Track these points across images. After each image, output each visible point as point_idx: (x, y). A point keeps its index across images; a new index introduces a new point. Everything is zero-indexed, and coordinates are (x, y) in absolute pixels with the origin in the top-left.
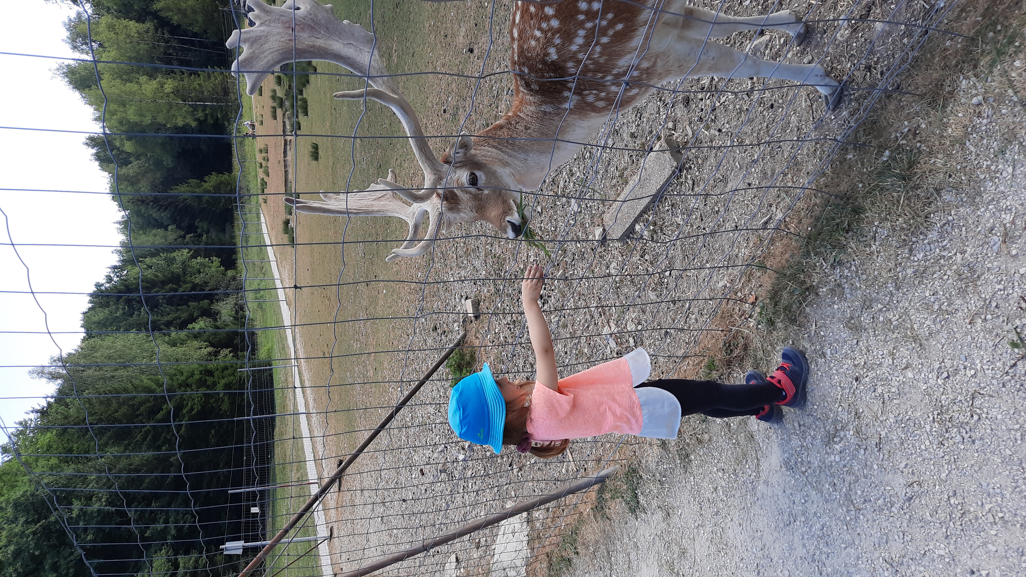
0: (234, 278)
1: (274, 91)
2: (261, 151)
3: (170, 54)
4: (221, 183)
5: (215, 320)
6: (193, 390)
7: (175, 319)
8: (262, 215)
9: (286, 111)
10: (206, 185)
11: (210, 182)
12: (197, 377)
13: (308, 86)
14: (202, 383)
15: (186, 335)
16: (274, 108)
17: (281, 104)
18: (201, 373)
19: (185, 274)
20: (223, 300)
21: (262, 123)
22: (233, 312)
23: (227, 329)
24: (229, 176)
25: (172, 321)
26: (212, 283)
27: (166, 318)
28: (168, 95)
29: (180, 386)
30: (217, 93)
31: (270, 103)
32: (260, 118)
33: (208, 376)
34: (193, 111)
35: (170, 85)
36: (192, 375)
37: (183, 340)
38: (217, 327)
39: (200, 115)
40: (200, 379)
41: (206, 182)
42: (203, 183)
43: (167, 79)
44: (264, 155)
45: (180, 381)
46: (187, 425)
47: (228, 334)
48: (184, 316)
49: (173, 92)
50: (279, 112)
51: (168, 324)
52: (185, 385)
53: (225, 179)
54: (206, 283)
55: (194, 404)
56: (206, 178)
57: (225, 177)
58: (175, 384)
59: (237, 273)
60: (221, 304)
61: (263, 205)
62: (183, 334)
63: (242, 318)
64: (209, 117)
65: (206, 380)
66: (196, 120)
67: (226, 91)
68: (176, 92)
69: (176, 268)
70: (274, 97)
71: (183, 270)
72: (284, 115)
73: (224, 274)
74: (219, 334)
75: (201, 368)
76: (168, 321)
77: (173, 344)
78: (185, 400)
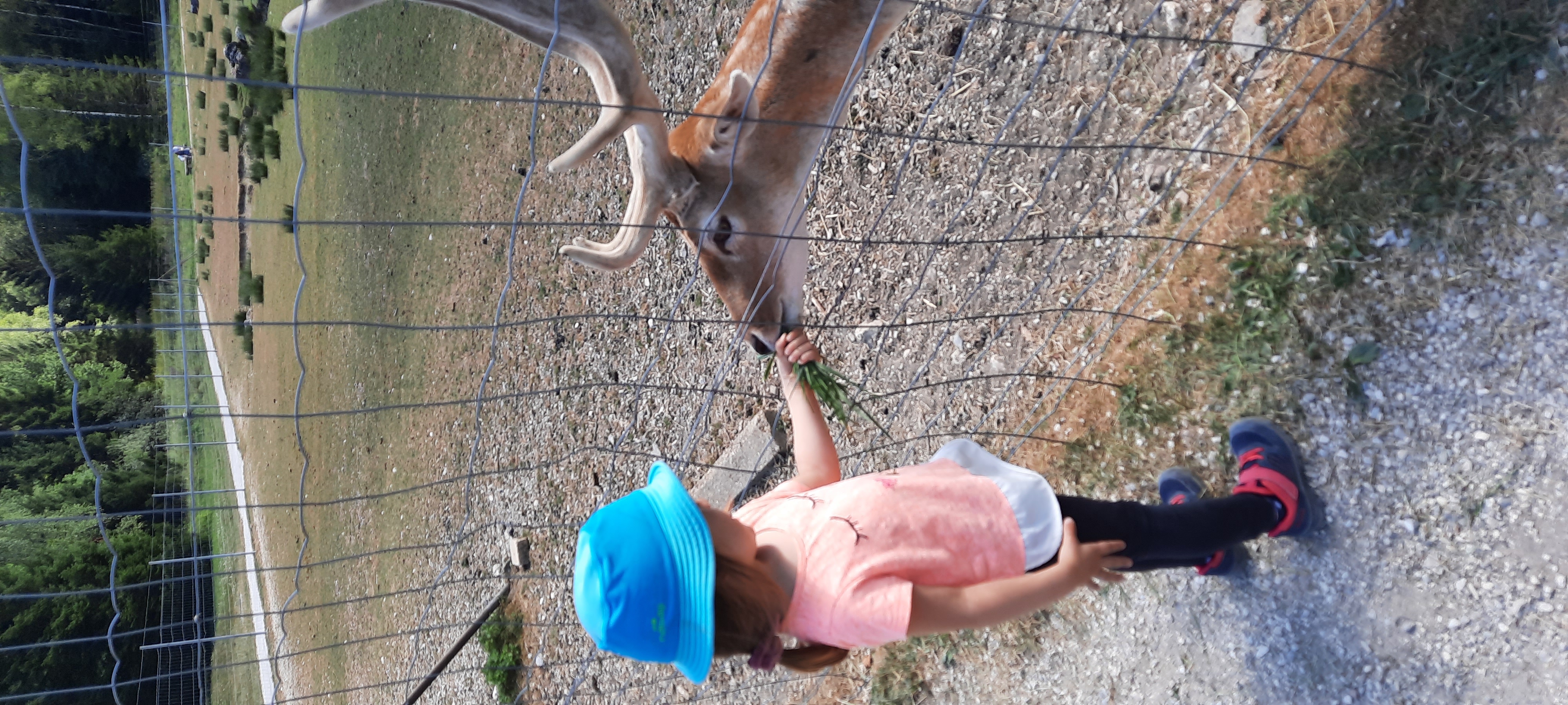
0: (148, 396)
1: (226, 107)
2: (201, 196)
3: (45, 32)
4: (130, 241)
5: (112, 467)
6: (69, 589)
7: (42, 464)
8: (200, 299)
9: (245, 139)
10: (103, 246)
11: (111, 240)
12: (78, 566)
13: (281, 113)
14: (86, 577)
15: (61, 493)
16: (223, 132)
17: (237, 128)
18: (85, 559)
19: (61, 389)
20: (128, 433)
21: (203, 152)
22: (146, 453)
23: (133, 482)
24: (144, 231)
25: (37, 468)
26: (110, 406)
27: (25, 464)
28: (40, 98)
29: (47, 582)
30: (127, 98)
31: (218, 125)
32: (200, 144)
33: (98, 564)
34: (83, 126)
35: (43, 84)
36: (70, 562)
37: (55, 501)
38: (116, 479)
39: (96, 131)
40: (84, 570)
41: (103, 240)
42: (98, 242)
43: (40, 72)
44: (205, 202)
45: (46, 575)
46: (57, 648)
47: (135, 489)
48: (57, 459)
49: (50, 95)
50: (233, 141)
51: (30, 474)
52: (56, 581)
53: (138, 235)
54: (99, 404)
55: (72, 612)
56: (104, 235)
57: (137, 233)
58: (38, 579)
59: (154, 388)
60: (124, 439)
61: (202, 282)
62: (54, 490)
63: (160, 463)
64: (112, 137)
65: (93, 572)
66: (88, 139)
67: (143, 95)
68: (55, 95)
69: (48, 380)
70: (225, 116)
71: (59, 383)
72: (241, 146)
73: (131, 389)
74: (120, 490)
75: (85, 552)
76: (29, 467)
77: (37, 508)
78: (55, 606)
